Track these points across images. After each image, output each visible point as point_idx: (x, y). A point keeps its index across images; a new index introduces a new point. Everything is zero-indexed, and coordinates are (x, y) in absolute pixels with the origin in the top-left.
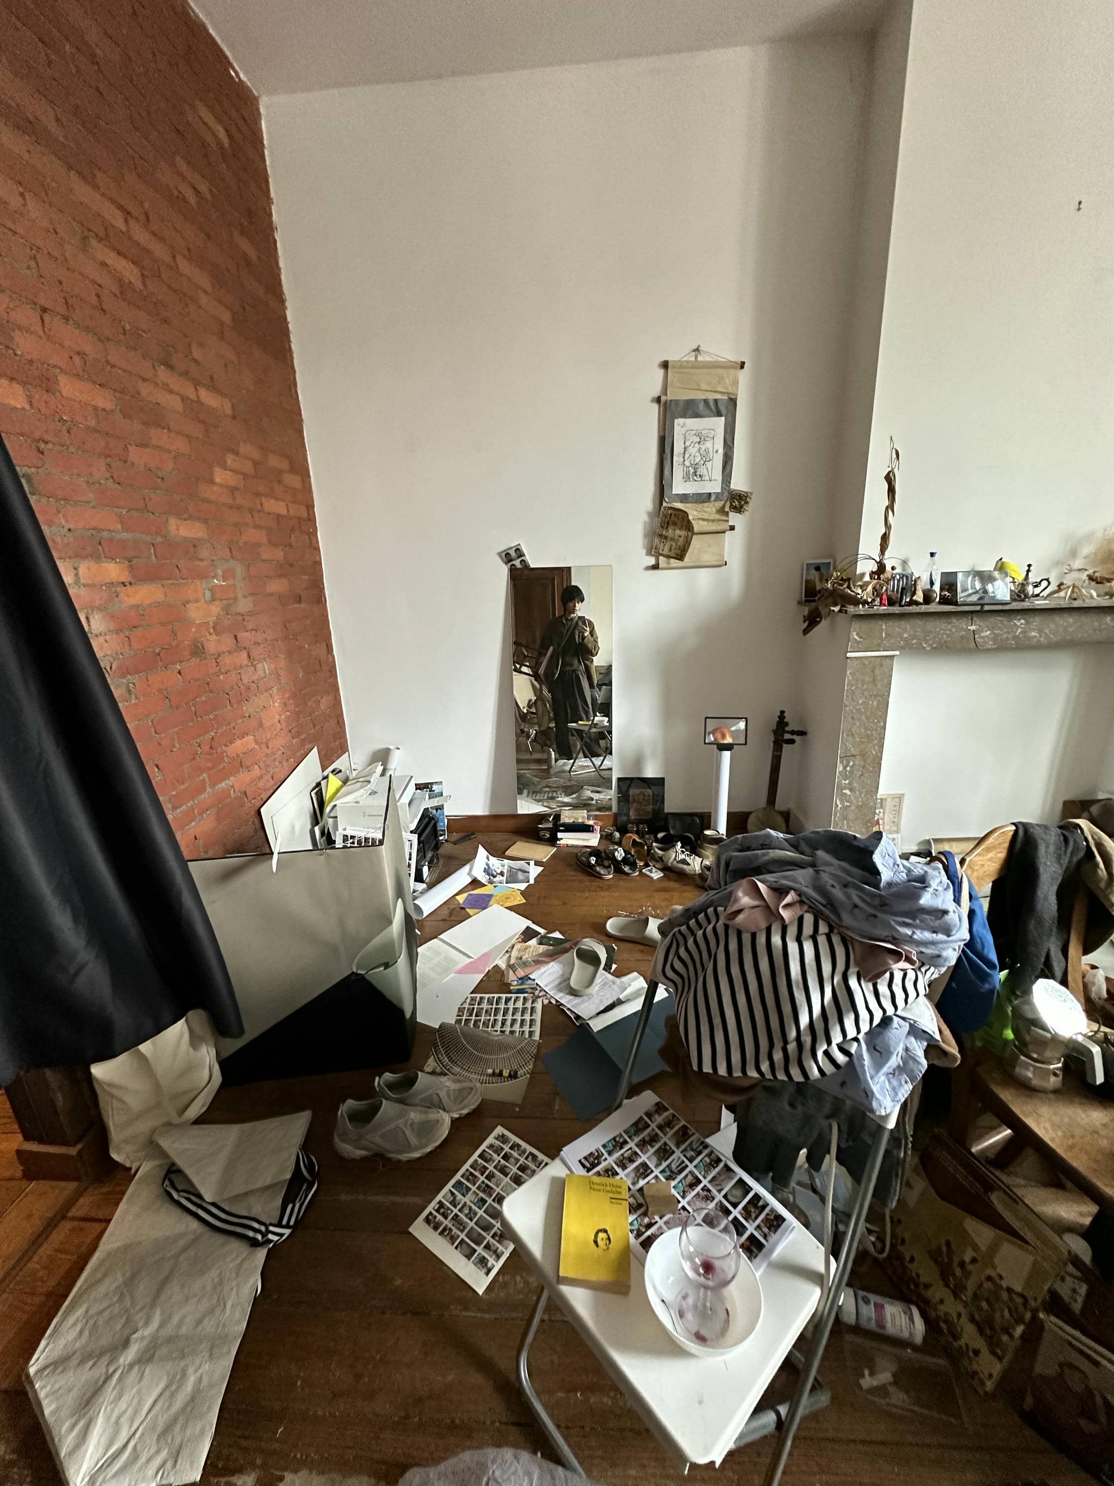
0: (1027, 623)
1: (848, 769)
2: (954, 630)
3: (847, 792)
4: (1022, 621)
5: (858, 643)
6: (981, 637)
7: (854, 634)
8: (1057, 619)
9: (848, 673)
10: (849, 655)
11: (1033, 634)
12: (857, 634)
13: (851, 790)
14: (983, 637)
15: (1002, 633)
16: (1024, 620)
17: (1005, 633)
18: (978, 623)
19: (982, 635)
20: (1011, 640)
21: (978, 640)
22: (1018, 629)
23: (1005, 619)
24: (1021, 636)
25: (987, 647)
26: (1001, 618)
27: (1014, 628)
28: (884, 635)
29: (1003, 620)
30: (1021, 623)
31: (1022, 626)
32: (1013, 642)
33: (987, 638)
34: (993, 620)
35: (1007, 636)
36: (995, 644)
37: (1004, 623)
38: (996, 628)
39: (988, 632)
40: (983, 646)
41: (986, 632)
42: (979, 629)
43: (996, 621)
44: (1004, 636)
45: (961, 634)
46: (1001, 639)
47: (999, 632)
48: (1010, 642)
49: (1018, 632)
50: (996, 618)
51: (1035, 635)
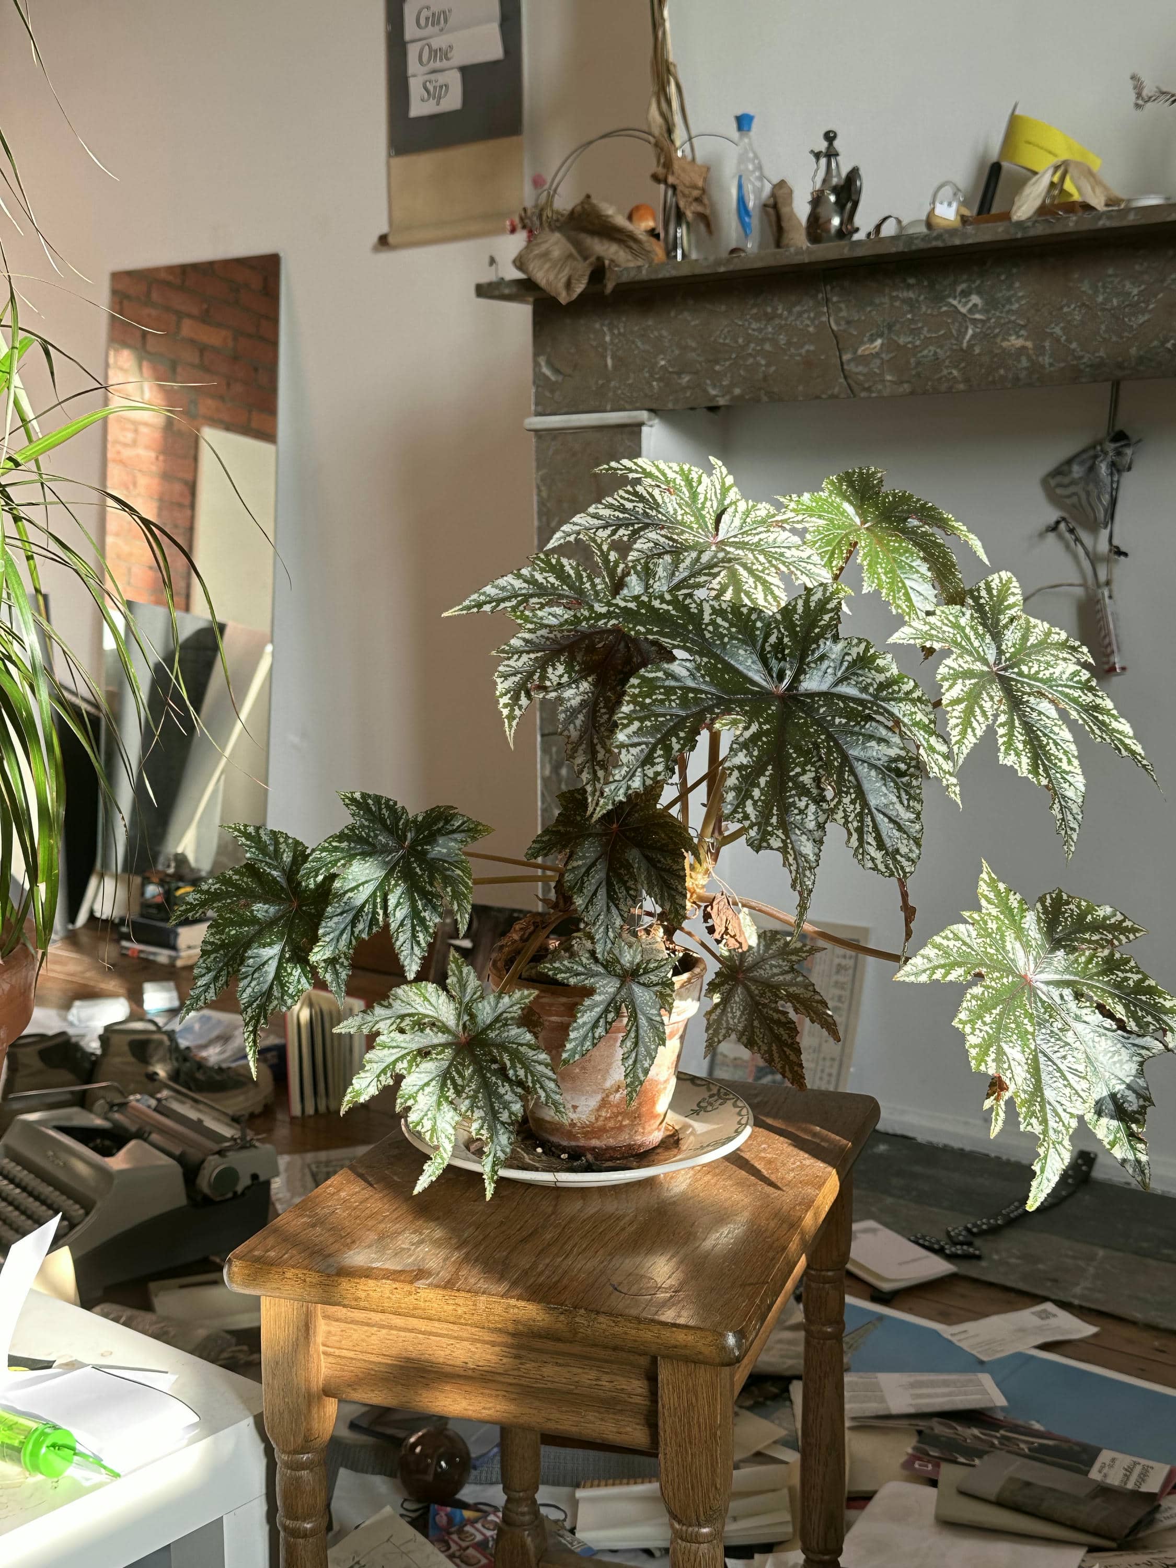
0: (992, 304)
4: (975, 299)
5: (554, 388)
6: (856, 358)
7: (542, 361)
9: (538, 478)
10: (530, 422)
11: (1015, 342)
12: (549, 363)
14: (865, 360)
15: (918, 343)
16: (979, 293)
17: (927, 342)
18: (844, 314)
19: (860, 352)
20: (947, 367)
21: (852, 368)
22: (967, 328)
23: (922, 298)
24: (977, 350)
25: (880, 391)
26: (911, 294)
27: (953, 323)
28: (609, 362)
29: (917, 301)
30: (970, 305)
31: (978, 316)
32: (955, 372)
33: (878, 362)
34: (886, 300)
35: (935, 353)
36: (902, 382)
37: (919, 308)
38: (898, 327)
39: (879, 342)
40: (869, 389)
41: (872, 340)
42: (851, 334)
43: (897, 304)
44: (925, 352)
45: (803, 351)
46: (918, 364)
47: (910, 339)
48: (945, 372)
49: (968, 337)
50: (894, 294)
51: (1023, 347)
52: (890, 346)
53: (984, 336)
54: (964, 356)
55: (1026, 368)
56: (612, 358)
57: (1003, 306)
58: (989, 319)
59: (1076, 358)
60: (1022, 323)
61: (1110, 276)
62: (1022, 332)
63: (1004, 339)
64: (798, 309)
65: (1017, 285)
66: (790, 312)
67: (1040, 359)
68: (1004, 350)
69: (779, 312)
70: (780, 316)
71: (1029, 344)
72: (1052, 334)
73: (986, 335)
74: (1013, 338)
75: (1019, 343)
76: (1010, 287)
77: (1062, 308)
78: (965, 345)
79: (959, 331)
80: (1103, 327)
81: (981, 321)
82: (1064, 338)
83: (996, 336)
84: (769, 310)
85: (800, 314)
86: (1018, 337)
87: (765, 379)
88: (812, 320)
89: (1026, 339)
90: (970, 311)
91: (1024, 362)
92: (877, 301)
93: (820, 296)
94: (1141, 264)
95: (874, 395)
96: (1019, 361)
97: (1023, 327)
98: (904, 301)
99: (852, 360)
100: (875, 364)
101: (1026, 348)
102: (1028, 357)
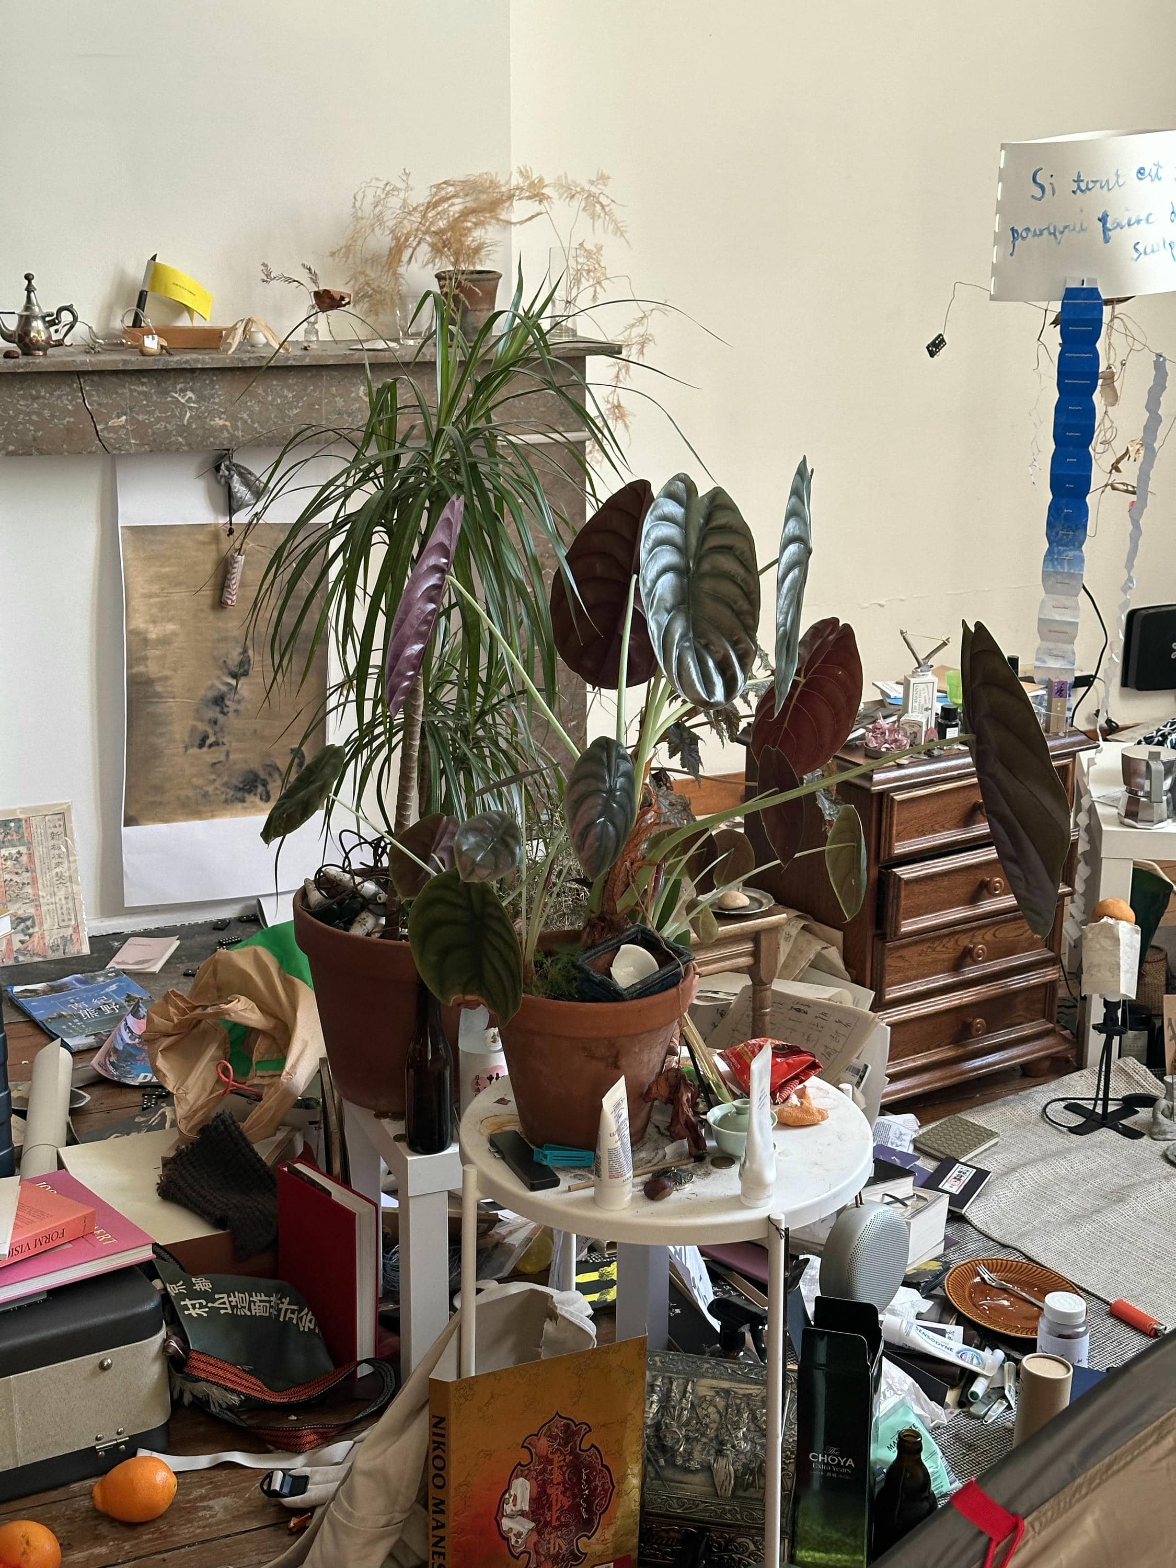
0: (201, 398)
4: (190, 394)
6: (107, 429)
8: (260, 391)
11: (219, 422)
14: (115, 429)
15: (152, 420)
16: (192, 391)
17: (158, 420)
18: (95, 398)
19: (110, 424)
20: (174, 436)
21: (104, 434)
22: (186, 412)
23: (153, 391)
24: (194, 426)
25: (127, 450)
26: (144, 389)
27: (176, 408)
29: (150, 393)
30: (187, 397)
31: (192, 405)
32: (180, 439)
33: (125, 431)
34: (126, 391)
35: (166, 427)
36: (143, 444)
37: (151, 397)
38: (137, 409)
39: (124, 417)
40: (119, 449)
41: (119, 417)
42: (102, 412)
43: (135, 394)
44: (158, 426)
45: (65, 422)
46: (154, 433)
47: (147, 417)
48: (173, 439)
49: (187, 417)
50: (132, 387)
51: (224, 425)
52: (132, 421)
53: (198, 418)
54: (184, 430)
55: (228, 438)
57: (209, 400)
58: (200, 407)
59: (257, 433)
60: (223, 411)
61: (276, 386)
62: (223, 416)
63: (210, 420)
64: (58, 393)
65: (217, 387)
66: (51, 394)
67: (236, 432)
68: (212, 426)
69: (43, 394)
70: (44, 397)
71: (228, 424)
72: (241, 418)
73: (199, 417)
74: (217, 419)
75: (221, 422)
76: (212, 388)
77: (246, 403)
78: (185, 422)
79: (180, 413)
80: (273, 416)
81: (194, 407)
82: (249, 421)
83: (205, 418)
84: (34, 392)
85: (59, 397)
86: (220, 419)
87: (35, 439)
88: (70, 401)
89: (226, 420)
90: (187, 401)
91: (226, 434)
92: (120, 391)
93: (75, 385)
94: (293, 382)
95: (123, 452)
96: (222, 434)
97: (223, 413)
98: (139, 393)
99: (104, 429)
100: (122, 433)
101: (226, 426)
102: (228, 431)
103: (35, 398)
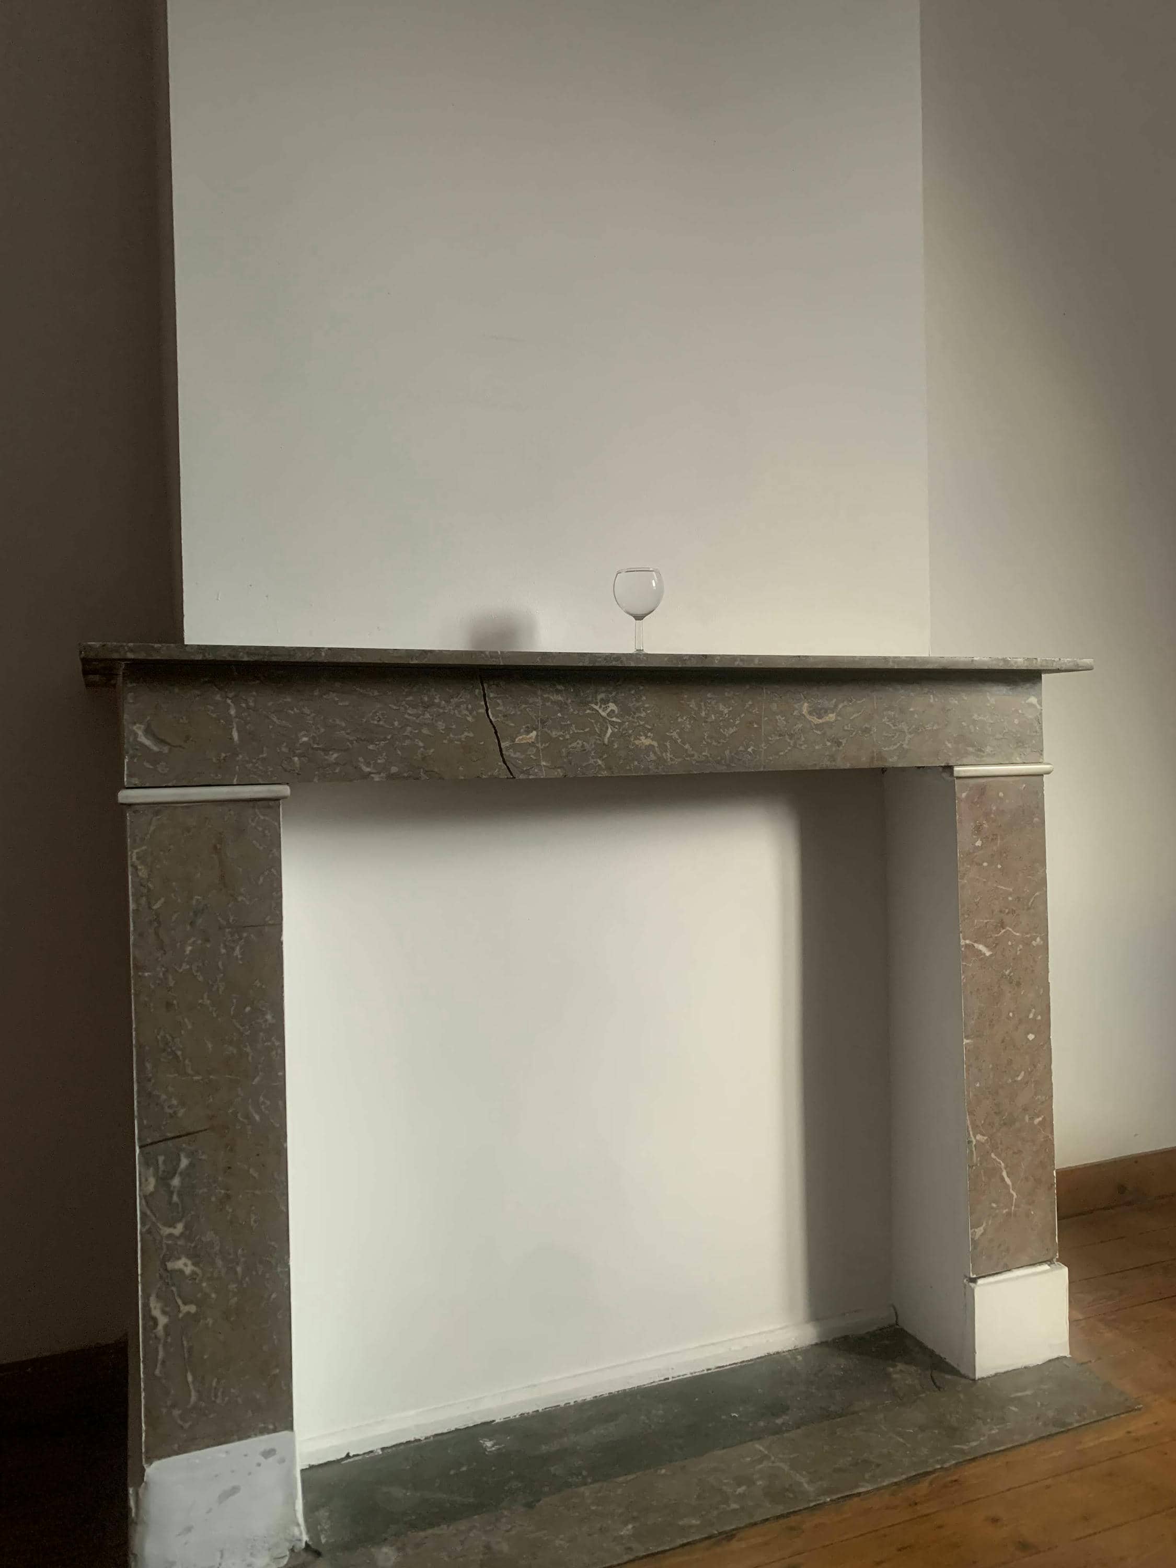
0: (625, 711)
1: (176, 1182)
2: (441, 725)
3: (183, 1265)
4: (612, 706)
5: (155, 758)
6: (514, 746)
7: (139, 729)
8: (693, 704)
9: (133, 856)
10: (125, 796)
11: (645, 741)
12: (148, 732)
13: (196, 1258)
14: (523, 748)
15: (568, 737)
16: (614, 702)
17: (575, 737)
18: (500, 708)
19: (517, 741)
20: (593, 758)
21: (509, 754)
22: (607, 728)
23: (569, 701)
24: (616, 746)
25: (536, 774)
26: (560, 698)
27: (596, 723)
28: (235, 735)
29: (567, 704)
30: (609, 710)
31: (614, 719)
32: (600, 762)
33: (534, 750)
34: (539, 701)
35: (583, 746)
36: (556, 768)
37: (567, 709)
38: (550, 722)
39: (534, 733)
40: (527, 772)
41: (528, 732)
42: (507, 725)
43: (548, 704)
44: (574, 745)
45: (463, 737)
46: (569, 753)
47: (562, 733)
48: (592, 761)
49: (608, 735)
50: (545, 696)
51: (650, 745)
52: (544, 737)
53: (621, 735)
54: (606, 749)
55: (654, 761)
56: (239, 732)
57: (635, 713)
58: (624, 722)
59: (689, 756)
60: (650, 727)
61: (710, 698)
62: (649, 734)
63: (635, 739)
64: (454, 701)
65: (644, 698)
66: (448, 702)
67: (664, 754)
68: (637, 746)
69: (437, 701)
70: (439, 706)
71: (655, 744)
72: (672, 736)
74: (643, 738)
75: (648, 742)
76: (639, 699)
77: (677, 719)
78: (606, 741)
79: (601, 730)
80: (706, 735)
81: (616, 722)
82: (679, 741)
83: (630, 736)
84: (426, 699)
85: (458, 706)
86: (647, 737)
87: (424, 759)
88: (471, 712)
89: (652, 740)
90: (608, 715)
91: (652, 757)
92: (531, 701)
93: (477, 691)
94: (729, 693)
95: (531, 777)
96: (648, 756)
97: (650, 730)
98: (554, 702)
99: (511, 747)
100: (532, 752)
101: (653, 746)
102: (655, 753)
103: (427, 707)
